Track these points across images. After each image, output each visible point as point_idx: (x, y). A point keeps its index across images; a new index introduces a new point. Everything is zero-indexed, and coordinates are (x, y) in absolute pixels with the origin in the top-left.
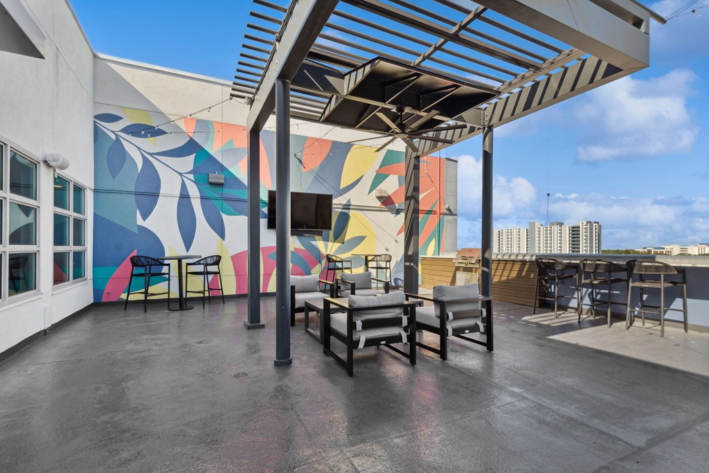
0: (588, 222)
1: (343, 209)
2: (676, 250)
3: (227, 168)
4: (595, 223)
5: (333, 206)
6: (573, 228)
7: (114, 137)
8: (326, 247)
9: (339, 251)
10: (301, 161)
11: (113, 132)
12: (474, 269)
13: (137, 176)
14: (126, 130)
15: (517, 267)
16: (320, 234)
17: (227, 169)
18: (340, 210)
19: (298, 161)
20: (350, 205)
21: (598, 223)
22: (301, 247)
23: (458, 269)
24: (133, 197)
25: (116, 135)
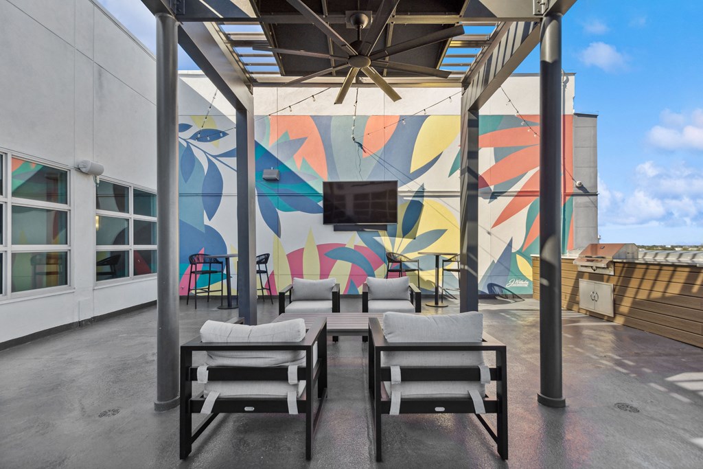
1: (414, 196)
3: (283, 162)
5: (399, 194)
7: (185, 144)
8: (393, 244)
9: (409, 249)
10: (361, 145)
11: (184, 140)
12: (606, 277)
13: (203, 179)
14: (194, 137)
16: (384, 228)
17: (282, 164)
18: (411, 199)
19: (357, 145)
20: (423, 192)
22: (362, 244)
23: (580, 275)
24: (200, 199)
25: (188, 143)
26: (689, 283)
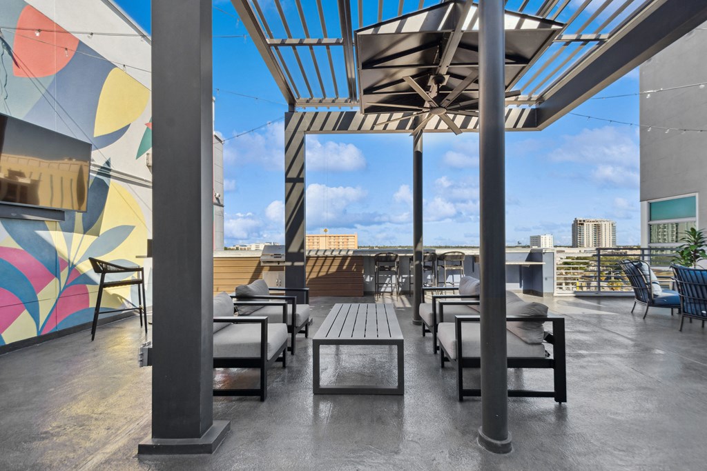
1: (99, 173)
8: (69, 242)
15: (337, 262)
16: (60, 216)
18: (95, 175)
20: (109, 169)
22: (12, 244)
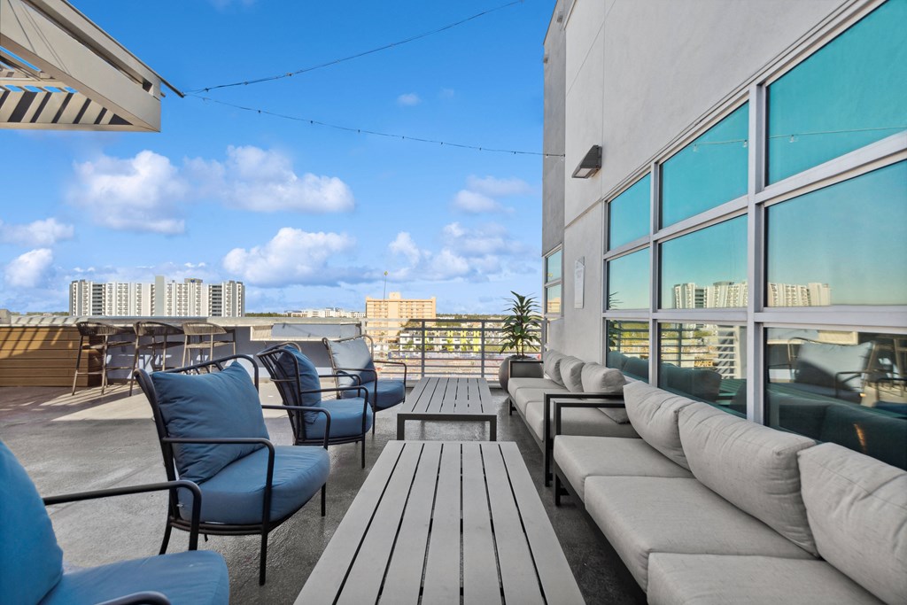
0: (231, 282)
2: (310, 315)
4: (238, 283)
6: (213, 287)
15: (41, 336)
21: (242, 283)
26: (48, 340)
